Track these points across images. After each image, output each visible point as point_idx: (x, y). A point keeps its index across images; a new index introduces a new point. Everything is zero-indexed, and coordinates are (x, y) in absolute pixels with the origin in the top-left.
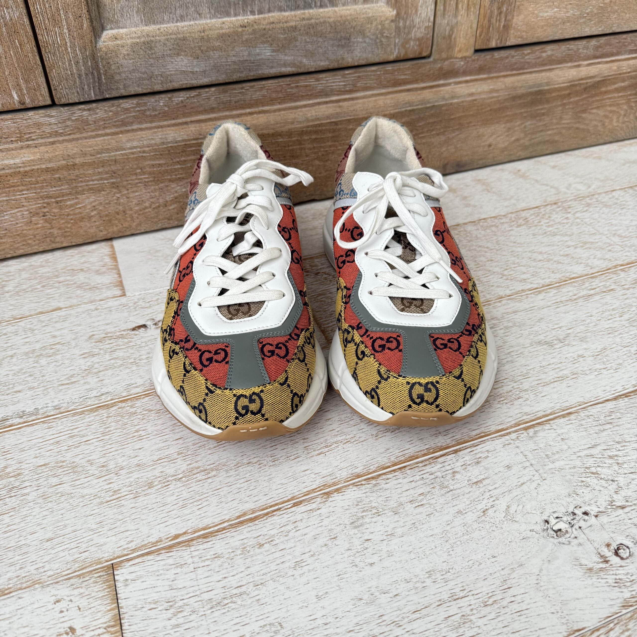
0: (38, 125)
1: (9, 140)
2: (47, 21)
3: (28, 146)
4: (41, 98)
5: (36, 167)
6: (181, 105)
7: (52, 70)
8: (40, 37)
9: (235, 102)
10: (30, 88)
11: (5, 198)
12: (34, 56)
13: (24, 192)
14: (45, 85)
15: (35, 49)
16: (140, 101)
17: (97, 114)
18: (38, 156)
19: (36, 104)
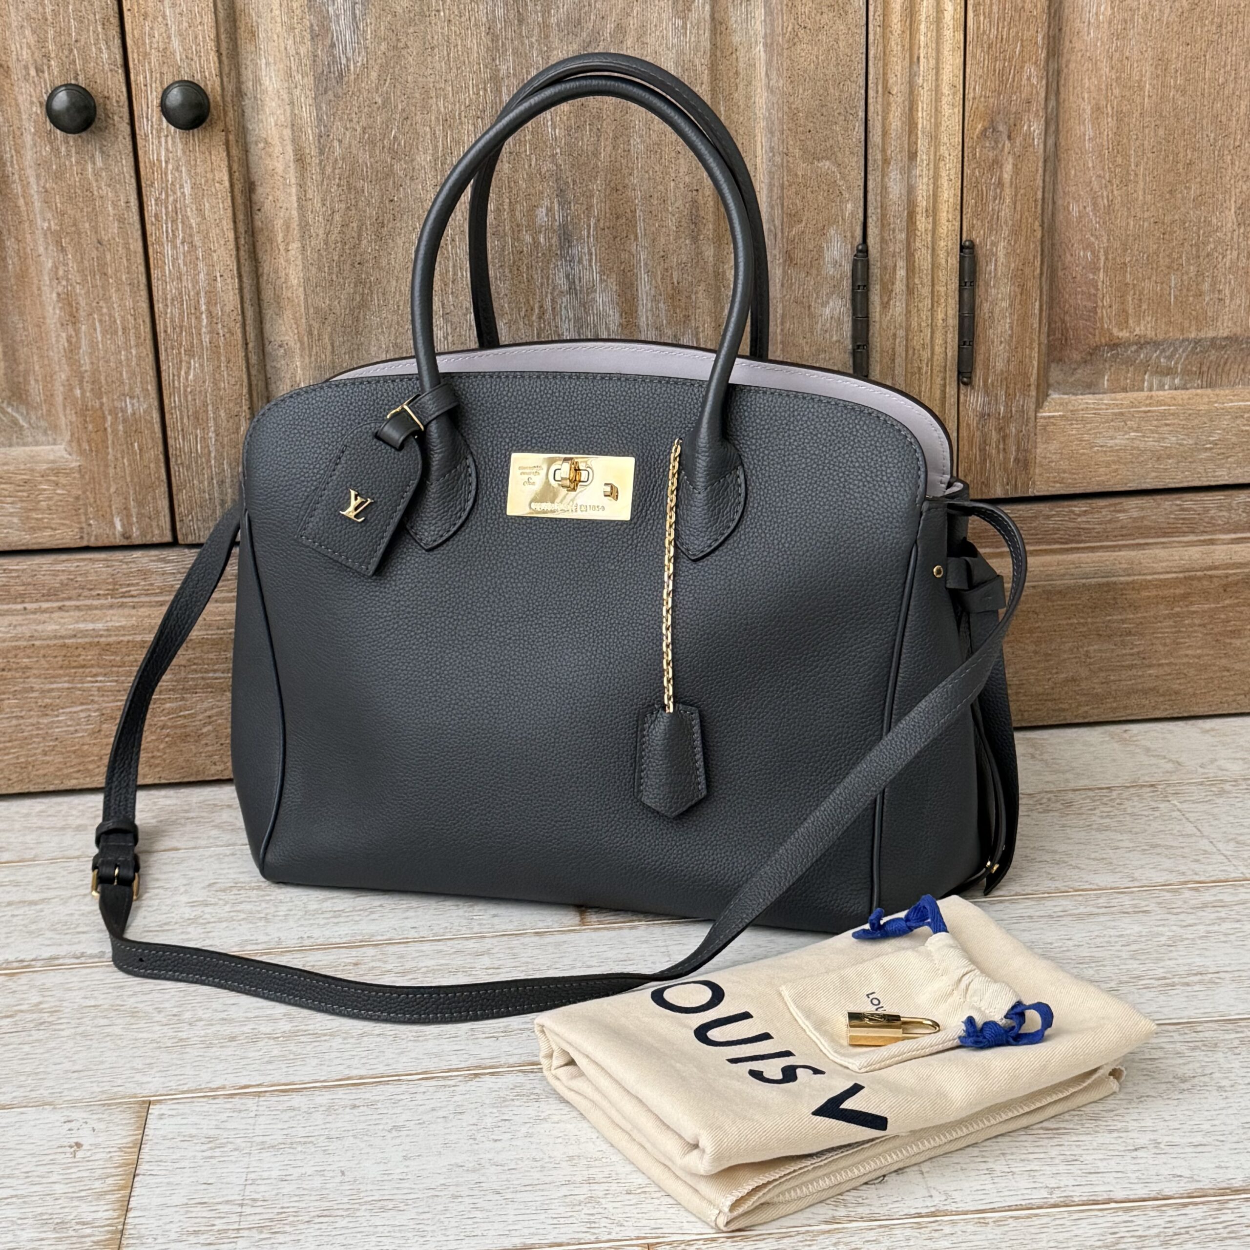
0: (144, 573)
1: (94, 593)
2: (185, 420)
3: (122, 606)
4: (156, 532)
5: (126, 639)
7: (181, 490)
8: (171, 442)
10: (143, 515)
11: (66, 685)
12: (158, 467)
13: (99, 679)
14: (167, 511)
15: (161, 457)
18: (134, 621)
19: (148, 540)
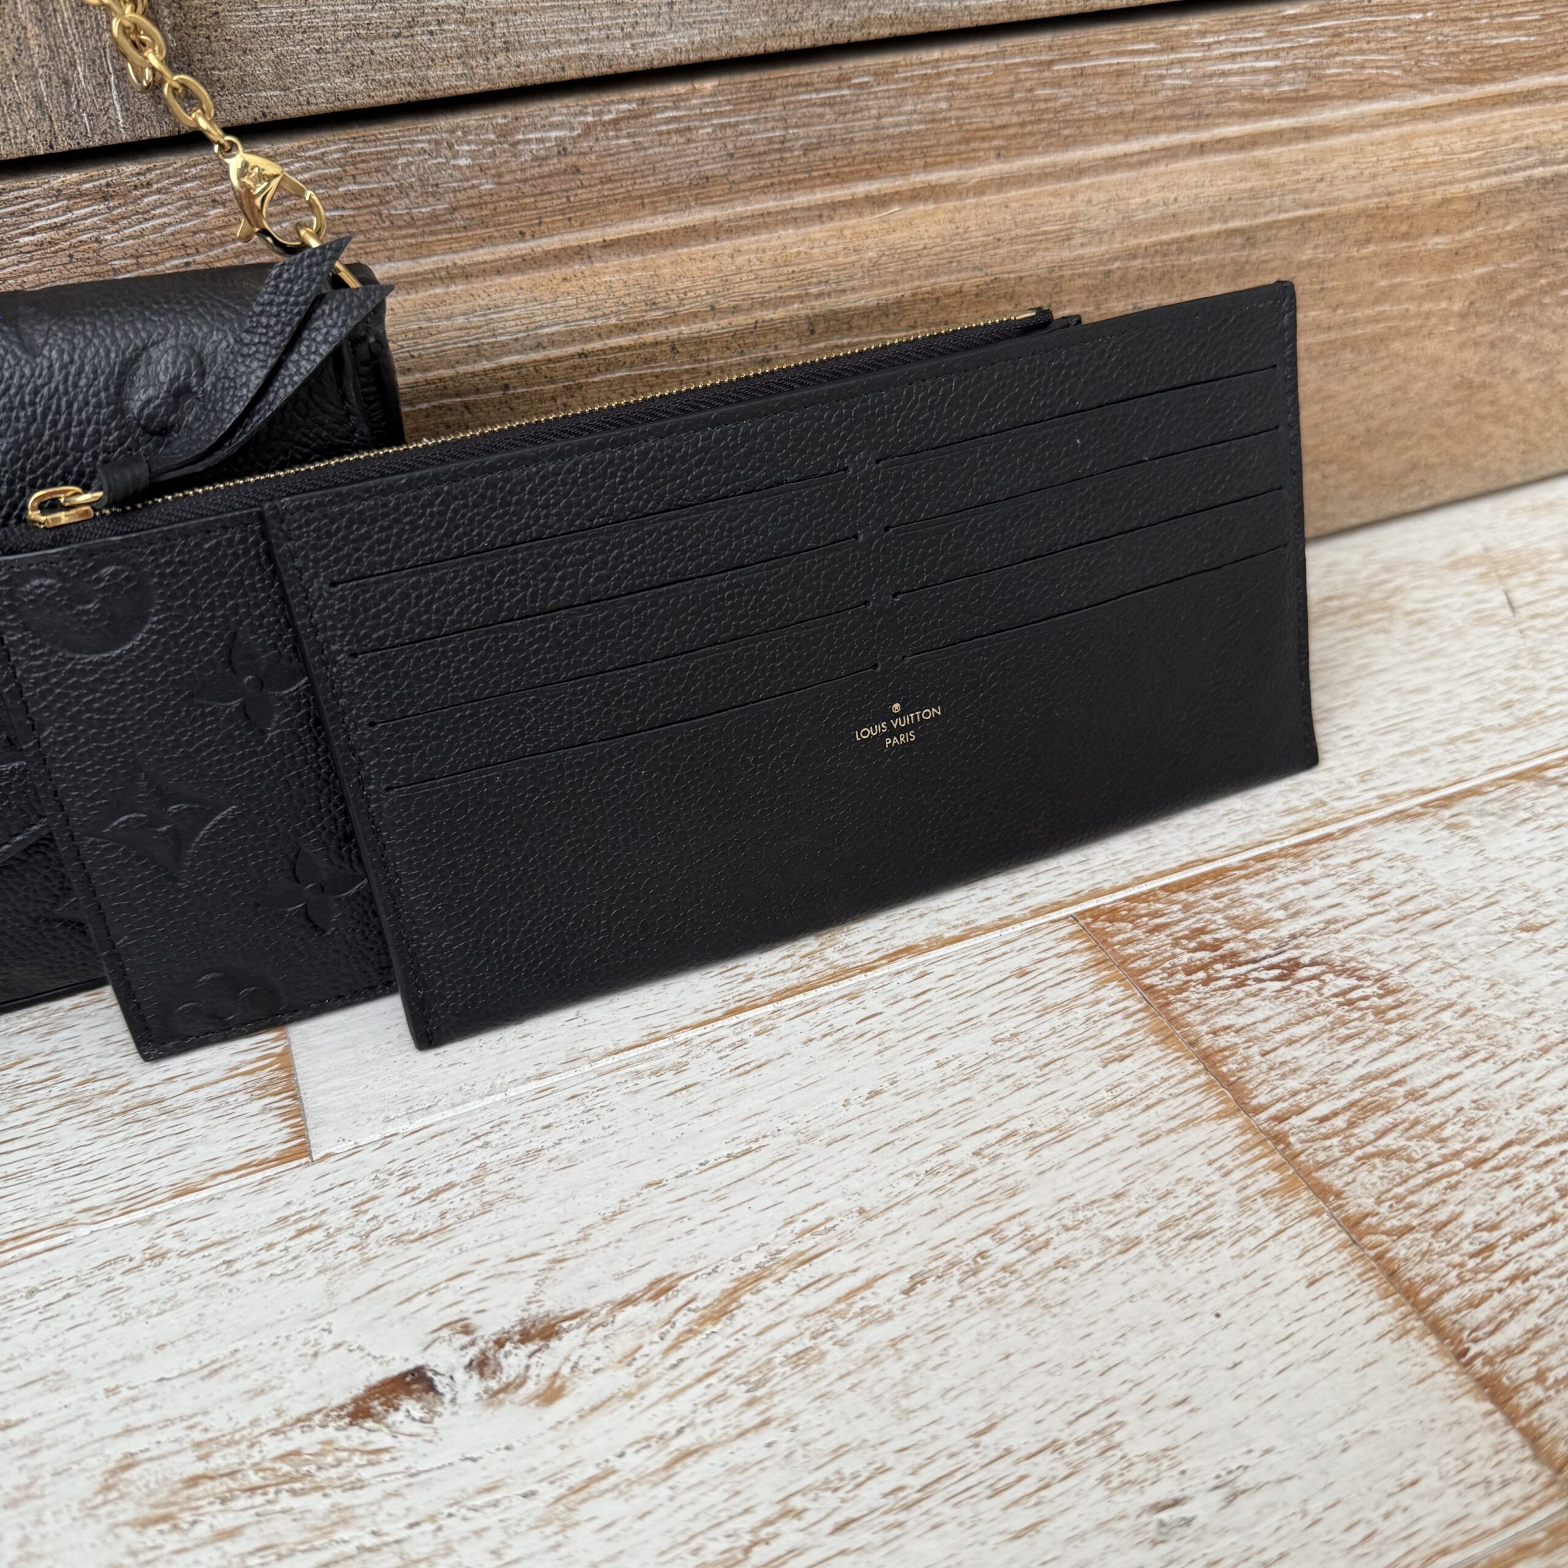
6: (554, 164)
9: (806, 150)
16: (360, 148)
17: (146, 214)
